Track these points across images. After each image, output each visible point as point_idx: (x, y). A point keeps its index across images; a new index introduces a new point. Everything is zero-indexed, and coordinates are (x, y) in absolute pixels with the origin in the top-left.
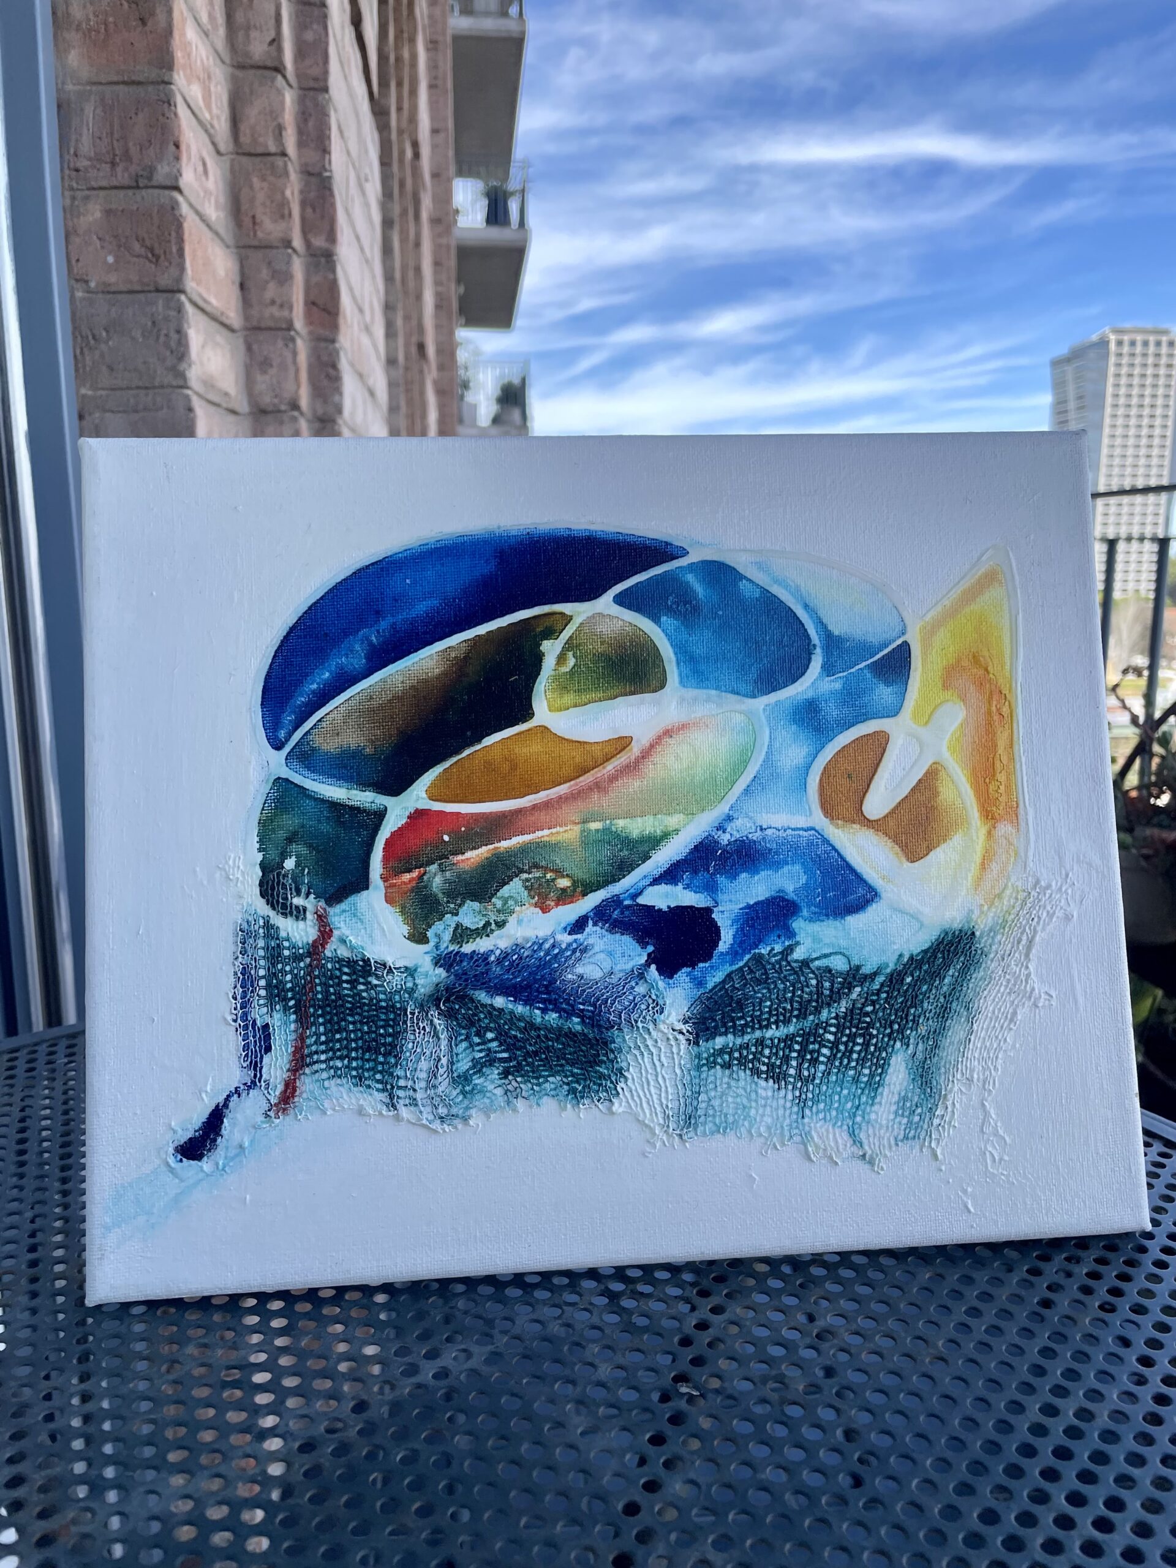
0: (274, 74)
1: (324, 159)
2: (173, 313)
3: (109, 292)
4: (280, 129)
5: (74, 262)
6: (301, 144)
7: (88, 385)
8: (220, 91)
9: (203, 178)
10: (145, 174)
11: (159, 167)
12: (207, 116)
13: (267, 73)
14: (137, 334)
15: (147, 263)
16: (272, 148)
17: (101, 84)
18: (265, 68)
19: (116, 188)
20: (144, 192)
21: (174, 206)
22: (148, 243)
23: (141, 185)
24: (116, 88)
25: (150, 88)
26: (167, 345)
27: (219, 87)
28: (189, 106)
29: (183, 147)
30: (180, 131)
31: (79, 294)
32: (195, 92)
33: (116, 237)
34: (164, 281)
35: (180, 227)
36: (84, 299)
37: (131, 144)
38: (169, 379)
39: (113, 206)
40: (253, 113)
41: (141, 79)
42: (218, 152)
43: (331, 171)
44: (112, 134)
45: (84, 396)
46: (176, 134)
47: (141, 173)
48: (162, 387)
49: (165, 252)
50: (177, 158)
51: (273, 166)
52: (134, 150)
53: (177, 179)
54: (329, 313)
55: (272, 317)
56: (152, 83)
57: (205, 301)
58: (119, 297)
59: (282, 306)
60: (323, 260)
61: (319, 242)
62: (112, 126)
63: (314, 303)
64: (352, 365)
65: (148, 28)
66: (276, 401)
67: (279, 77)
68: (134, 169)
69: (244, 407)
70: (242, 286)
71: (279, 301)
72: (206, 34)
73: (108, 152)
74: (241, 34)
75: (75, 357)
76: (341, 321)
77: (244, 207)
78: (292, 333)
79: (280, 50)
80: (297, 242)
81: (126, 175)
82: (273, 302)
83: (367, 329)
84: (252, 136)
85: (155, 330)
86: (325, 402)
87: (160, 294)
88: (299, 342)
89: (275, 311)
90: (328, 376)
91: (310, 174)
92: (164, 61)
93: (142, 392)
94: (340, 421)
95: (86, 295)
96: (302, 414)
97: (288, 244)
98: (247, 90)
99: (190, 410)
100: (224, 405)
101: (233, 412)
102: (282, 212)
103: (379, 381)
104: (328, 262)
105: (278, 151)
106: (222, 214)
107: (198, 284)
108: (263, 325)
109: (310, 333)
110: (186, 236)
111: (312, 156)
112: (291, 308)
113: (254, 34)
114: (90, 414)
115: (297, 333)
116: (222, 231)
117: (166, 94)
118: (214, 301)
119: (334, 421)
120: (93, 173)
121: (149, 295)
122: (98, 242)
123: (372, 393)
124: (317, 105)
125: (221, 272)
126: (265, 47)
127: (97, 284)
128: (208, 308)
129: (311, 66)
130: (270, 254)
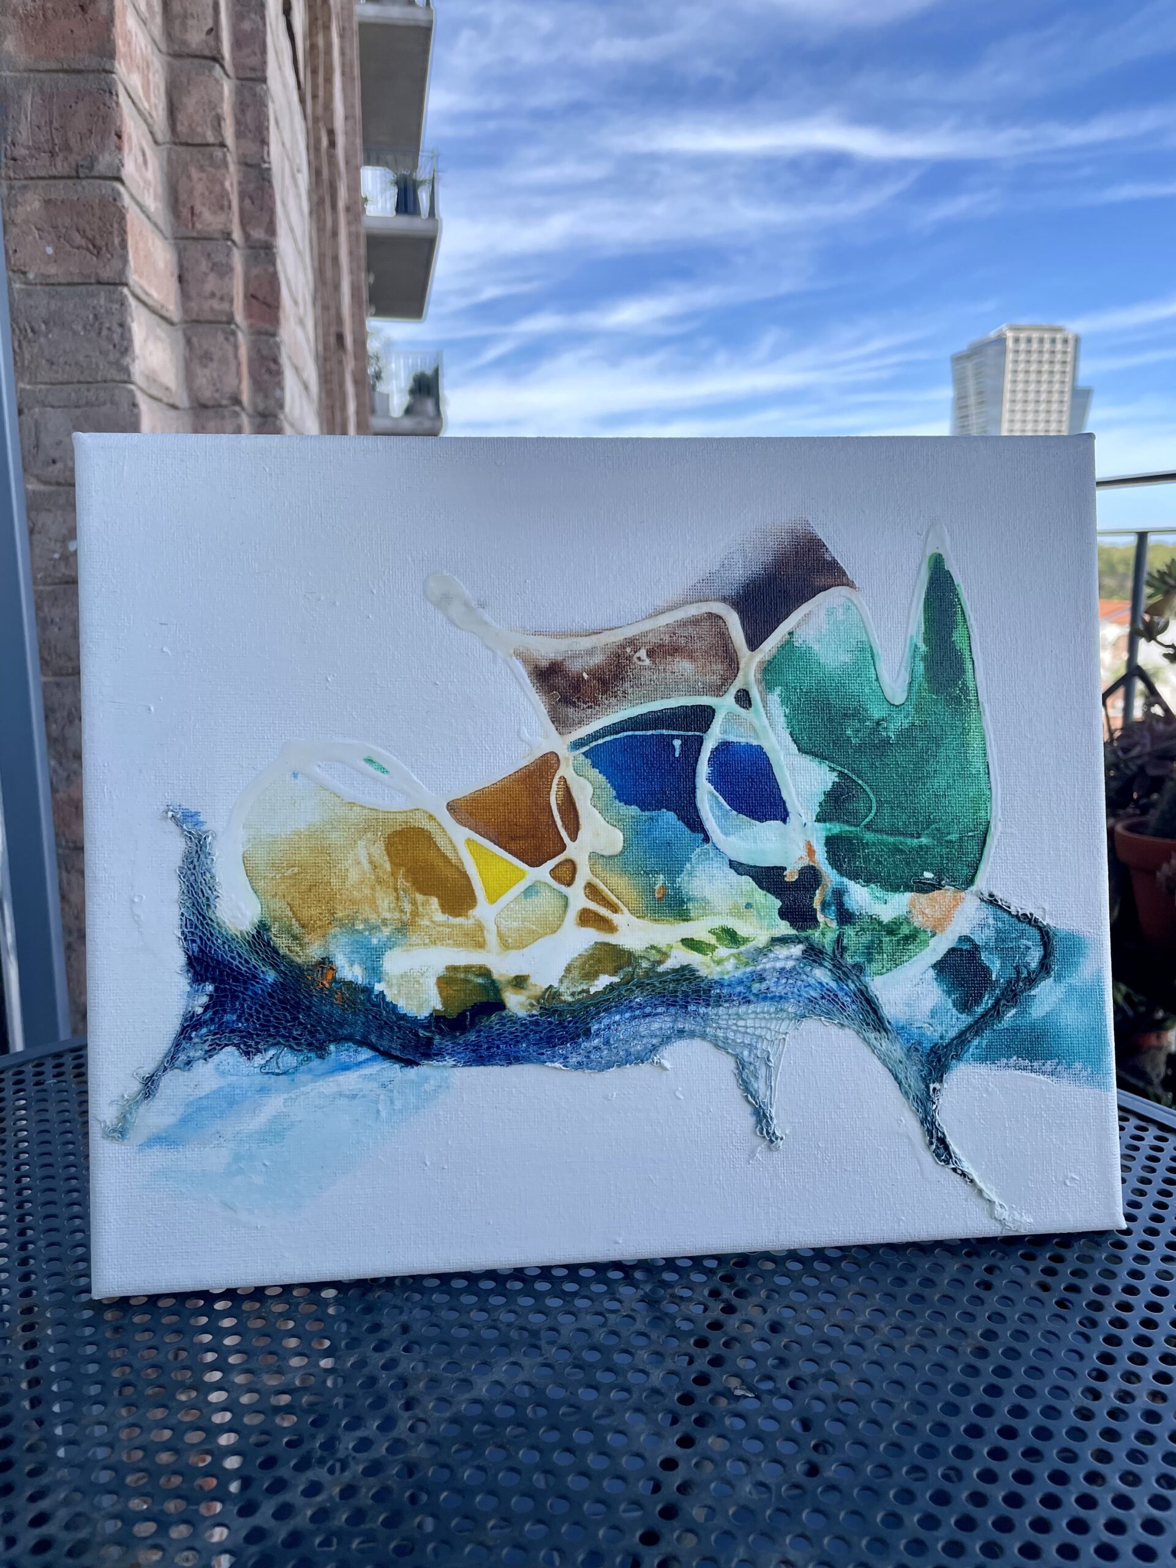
0: (212, 63)
1: (263, 149)
2: (116, 306)
3: (47, 284)
4: (219, 119)
5: (11, 252)
6: (239, 135)
7: (26, 380)
8: (158, 79)
9: (143, 169)
10: (85, 163)
11: (101, 158)
12: (146, 105)
13: (204, 62)
14: (78, 327)
15: (89, 255)
16: (211, 139)
17: (38, 71)
18: (205, 57)
19: (54, 178)
20: (84, 183)
21: (116, 197)
22: (89, 234)
23: (81, 175)
24: (55, 75)
25: (91, 76)
26: (109, 339)
27: (157, 76)
28: (130, 96)
29: (125, 137)
30: (121, 121)
31: (17, 286)
32: (135, 81)
33: (55, 227)
34: (106, 274)
35: (122, 218)
36: (22, 290)
37: (70, 134)
38: (114, 374)
39: (53, 197)
40: (190, 103)
41: (81, 67)
42: (156, 142)
43: (269, 163)
44: (51, 122)
45: (22, 390)
46: (118, 123)
47: (81, 163)
49: (107, 244)
50: (119, 148)
51: (211, 157)
52: (73, 142)
53: (119, 170)
54: (269, 306)
55: (212, 309)
56: (93, 71)
57: (147, 294)
58: (59, 289)
59: (222, 299)
60: (262, 252)
61: (258, 234)
62: (51, 114)
63: (253, 296)
64: (290, 358)
65: (88, 17)
66: (217, 395)
67: (217, 66)
68: (73, 158)
69: (183, 401)
70: (181, 279)
71: (218, 294)
72: (145, 24)
73: (47, 141)
74: (177, 23)
75: (14, 350)
76: (282, 315)
77: (183, 197)
79: (218, 39)
80: (237, 235)
81: (65, 165)
82: (213, 295)
83: (301, 322)
84: (190, 126)
85: (97, 324)
86: (266, 397)
87: (101, 287)
88: (240, 336)
89: (215, 304)
90: (269, 371)
91: (247, 165)
92: (107, 51)
93: (83, 387)
94: (282, 416)
95: (23, 286)
96: (243, 409)
97: (228, 236)
98: (185, 80)
99: (135, 405)
100: (165, 400)
101: (174, 407)
102: (221, 204)
103: (311, 374)
104: (267, 254)
105: (217, 142)
106: (160, 205)
107: (141, 275)
108: (201, 318)
109: (251, 326)
110: (129, 228)
111: (251, 147)
112: (231, 301)
113: (191, 22)
114: (29, 409)
115: (237, 326)
116: (161, 222)
117: (107, 84)
118: (155, 294)
119: (275, 416)
120: (30, 162)
121: (91, 288)
122: (36, 232)
123: (306, 387)
124: (255, 95)
125: (161, 265)
126: (203, 36)
127: (36, 276)
128: (150, 302)
129: (248, 56)
130: (210, 246)
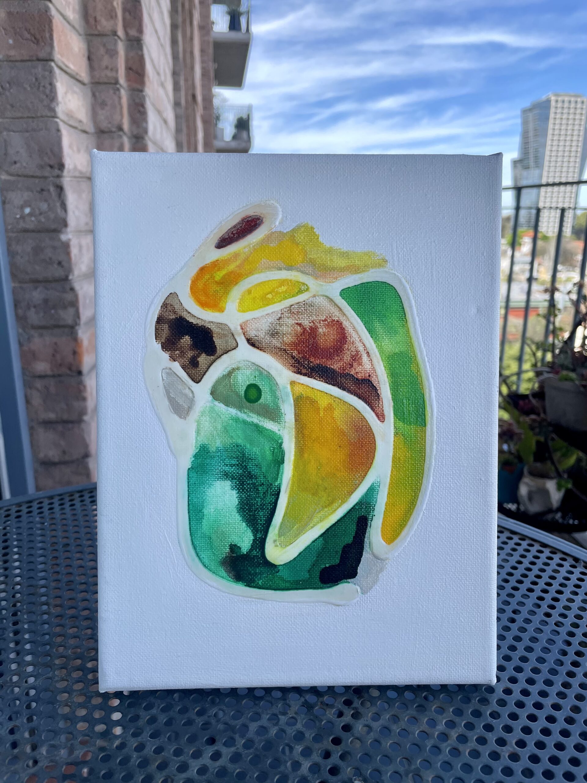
2: (47, 73)
3: (10, 61)
14: (27, 86)
15: (32, 44)
20: (29, 2)
21: (47, 10)
22: (32, 31)
26: (44, 93)
33: (14, 28)
34: (42, 55)
35: (50, 22)
38: (47, 113)
39: (12, 10)
48: (42, 117)
49: (42, 37)
54: (139, 75)
55: (106, 76)
57: (67, 66)
58: (17, 64)
59: (112, 70)
60: (135, 43)
61: (133, 32)
63: (130, 69)
64: (153, 105)
66: (109, 125)
69: (91, 128)
70: (89, 58)
71: (110, 67)
76: (146, 79)
77: (90, 12)
78: (118, 86)
80: (121, 33)
82: (107, 68)
83: (162, 85)
85: (37, 84)
86: (138, 127)
87: (37, 62)
88: (123, 93)
89: (109, 73)
90: (139, 112)
93: (30, 120)
94: (146, 138)
96: (125, 134)
97: (115, 33)
99: (58, 130)
100: (80, 128)
101: (85, 132)
102: (112, 15)
103: (170, 115)
104: (138, 44)
106: (77, 16)
107: (62, 55)
108: (101, 81)
109: (129, 86)
110: (54, 28)
112: (117, 71)
115: (121, 86)
116: (77, 26)
118: (72, 66)
119: (143, 138)
121: (34, 63)
122: (3, 31)
125: (76, 50)
127: (3, 56)
128: (69, 71)
130: (105, 39)
